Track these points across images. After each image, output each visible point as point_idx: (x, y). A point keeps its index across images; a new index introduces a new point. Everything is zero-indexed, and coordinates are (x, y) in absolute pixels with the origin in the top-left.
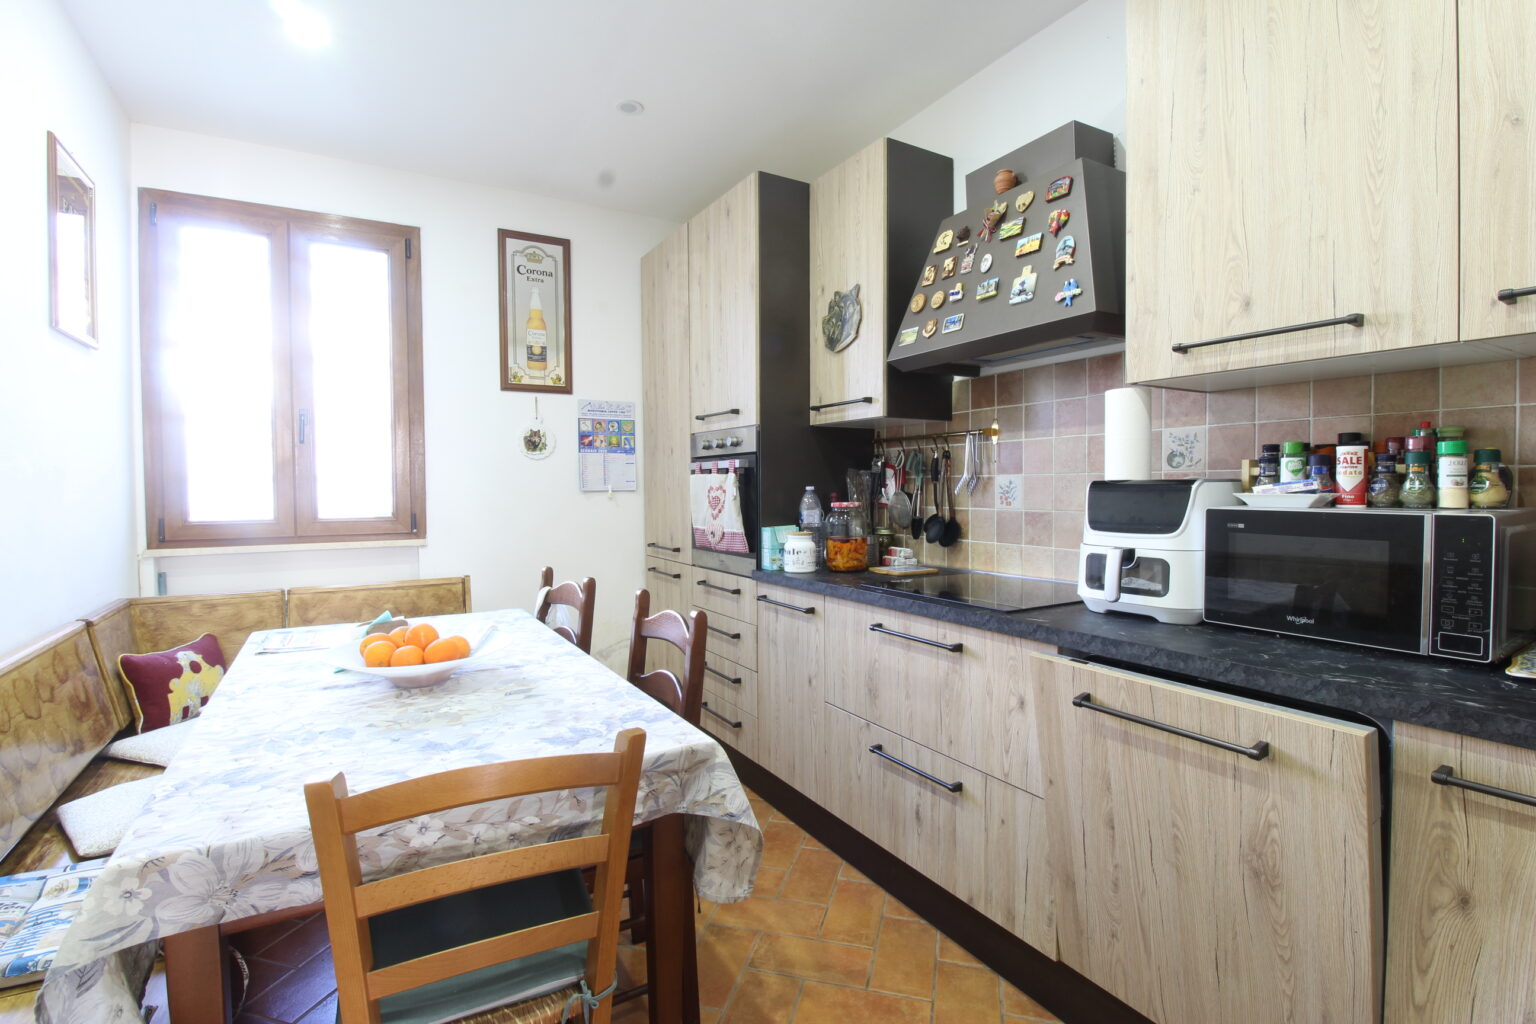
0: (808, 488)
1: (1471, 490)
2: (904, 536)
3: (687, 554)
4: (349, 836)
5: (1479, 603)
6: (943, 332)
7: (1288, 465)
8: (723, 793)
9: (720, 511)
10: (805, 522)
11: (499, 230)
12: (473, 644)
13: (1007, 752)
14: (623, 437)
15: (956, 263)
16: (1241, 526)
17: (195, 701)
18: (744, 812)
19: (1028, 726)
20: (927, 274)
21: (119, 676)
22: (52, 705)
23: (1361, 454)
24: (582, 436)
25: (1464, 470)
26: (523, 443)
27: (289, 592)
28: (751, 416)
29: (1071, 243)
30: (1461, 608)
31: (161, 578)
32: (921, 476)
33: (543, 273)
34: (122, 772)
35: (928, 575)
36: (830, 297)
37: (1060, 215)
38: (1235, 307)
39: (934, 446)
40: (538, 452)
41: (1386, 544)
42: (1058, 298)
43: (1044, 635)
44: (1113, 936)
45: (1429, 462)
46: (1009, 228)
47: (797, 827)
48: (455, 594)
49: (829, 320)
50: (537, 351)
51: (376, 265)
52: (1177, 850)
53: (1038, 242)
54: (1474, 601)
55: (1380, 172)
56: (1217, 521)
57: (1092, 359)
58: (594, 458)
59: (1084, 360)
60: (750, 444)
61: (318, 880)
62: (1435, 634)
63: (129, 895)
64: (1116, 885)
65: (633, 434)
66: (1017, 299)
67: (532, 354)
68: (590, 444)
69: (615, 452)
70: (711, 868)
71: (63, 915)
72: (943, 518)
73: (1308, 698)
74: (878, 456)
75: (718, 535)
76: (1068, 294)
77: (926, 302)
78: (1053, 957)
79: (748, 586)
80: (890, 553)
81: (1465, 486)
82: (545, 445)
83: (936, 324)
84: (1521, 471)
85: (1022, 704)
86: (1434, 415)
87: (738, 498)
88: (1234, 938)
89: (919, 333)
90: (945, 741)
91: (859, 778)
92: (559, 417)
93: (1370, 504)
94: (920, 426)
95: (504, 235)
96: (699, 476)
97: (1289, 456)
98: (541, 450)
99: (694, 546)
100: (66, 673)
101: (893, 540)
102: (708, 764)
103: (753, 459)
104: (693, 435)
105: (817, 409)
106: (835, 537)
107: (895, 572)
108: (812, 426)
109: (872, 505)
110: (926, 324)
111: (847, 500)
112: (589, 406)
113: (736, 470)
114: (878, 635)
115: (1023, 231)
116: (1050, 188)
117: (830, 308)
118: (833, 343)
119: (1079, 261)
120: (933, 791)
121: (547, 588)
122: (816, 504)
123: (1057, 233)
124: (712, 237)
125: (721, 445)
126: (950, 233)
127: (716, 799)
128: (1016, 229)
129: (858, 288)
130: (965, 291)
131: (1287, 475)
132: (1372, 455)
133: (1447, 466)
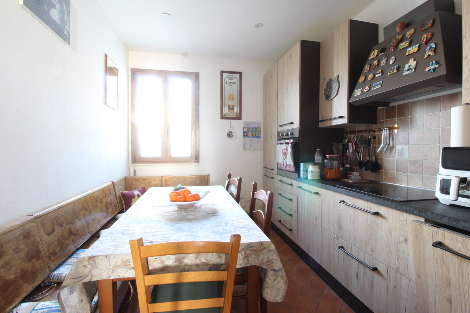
0: (317, 149)
2: (356, 168)
3: (276, 171)
6: (373, 89)
8: (273, 261)
9: (286, 157)
10: (316, 162)
12: (201, 196)
13: (398, 259)
14: (257, 133)
15: (379, 62)
18: (280, 270)
19: (409, 250)
20: (366, 68)
21: (120, 197)
22: (101, 204)
24: (244, 133)
26: (226, 135)
27: (163, 177)
28: (297, 125)
29: (434, 46)
31: (135, 171)
32: (363, 145)
33: (233, 83)
35: (365, 183)
37: (428, 36)
39: (369, 134)
40: (231, 138)
42: (427, 70)
43: (418, 213)
46: (404, 45)
47: (311, 269)
48: (205, 180)
49: (327, 89)
50: (231, 107)
53: (417, 48)
57: (443, 96)
58: (248, 140)
59: (440, 96)
60: (297, 134)
63: (85, 266)
65: (260, 132)
66: (407, 73)
67: (230, 108)
68: (247, 135)
69: (254, 138)
70: (267, 288)
72: (372, 161)
74: (346, 138)
75: (285, 165)
76: (432, 67)
77: (366, 78)
79: (295, 183)
80: (350, 174)
82: (233, 136)
83: (369, 86)
85: (406, 240)
87: (292, 153)
89: (362, 90)
90: (370, 249)
91: (334, 257)
92: (238, 127)
94: (364, 127)
95: (222, 72)
96: (280, 145)
98: (232, 137)
99: (278, 169)
100: (106, 195)
101: (351, 169)
102: (267, 249)
103: (298, 139)
104: (278, 132)
105: (322, 121)
106: (327, 167)
107: (351, 182)
108: (320, 128)
109: (343, 156)
110: (366, 87)
111: (333, 154)
112: (246, 123)
113: (291, 143)
114: (342, 205)
115: (410, 45)
116: (423, 25)
117: (327, 85)
118: (328, 97)
119: (437, 54)
120: (364, 269)
121: (229, 180)
122: (321, 156)
123: (427, 43)
124: (285, 65)
125: (287, 135)
126: (376, 51)
127: (270, 263)
128: (407, 45)
129: (338, 76)
130: (382, 72)
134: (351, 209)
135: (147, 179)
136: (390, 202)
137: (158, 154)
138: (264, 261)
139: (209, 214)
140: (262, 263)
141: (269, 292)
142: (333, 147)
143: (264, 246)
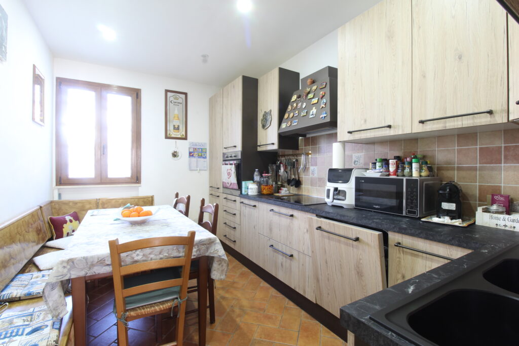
0: (256, 170)
1: (420, 172)
2: (286, 184)
3: (221, 190)
4: (119, 254)
6: (293, 125)
7: (378, 164)
8: (218, 250)
9: (230, 176)
10: (255, 180)
11: (165, 90)
12: (153, 213)
13: (304, 245)
14: (203, 153)
15: (297, 105)
16: (363, 181)
17: (70, 231)
18: (224, 255)
19: (307, 236)
20: (289, 108)
21: (49, 223)
22: (32, 229)
23: (395, 162)
24: (190, 153)
25: (418, 167)
26: (171, 155)
27: (99, 199)
28: (239, 148)
29: (325, 101)
30: (412, 203)
31: (60, 195)
32: (290, 166)
33: (179, 103)
34: (50, 250)
35: (292, 196)
36: (263, 113)
37: (323, 93)
38: (363, 122)
39: (294, 158)
40: (176, 158)
41: (395, 186)
42: (321, 117)
43: (312, 211)
44: (328, 294)
45: (410, 164)
46: (311, 96)
47: (250, 271)
48: (149, 201)
49: (263, 120)
50: (176, 127)
51: (128, 100)
53: (317, 100)
54: (415, 201)
55: (395, 88)
56: (358, 179)
58: (193, 159)
60: (240, 157)
61: (111, 266)
62: (406, 210)
63: (64, 267)
64: (328, 279)
65: (206, 152)
66: (311, 117)
68: (193, 155)
69: (200, 158)
70: (214, 271)
71: (39, 283)
72: (296, 179)
73: (370, 226)
74: (279, 161)
75: (230, 184)
76: (323, 116)
77: (289, 116)
78: (315, 302)
79: (238, 199)
80: (281, 190)
82: (178, 156)
83: (291, 122)
84: (437, 167)
86: (417, 152)
87: (235, 173)
88: (354, 291)
89: (286, 125)
90: (289, 243)
91: (267, 255)
92: (183, 147)
93: (398, 176)
94: (290, 152)
95: (167, 91)
96: (225, 166)
97: (379, 162)
99: (223, 187)
100: (35, 221)
101: (282, 186)
102: (214, 242)
103: (240, 160)
104: (223, 153)
105: (259, 146)
106: (263, 184)
107: (281, 195)
108: (259, 151)
109: (276, 175)
110: (288, 122)
111: (268, 173)
112: (192, 144)
113: (235, 164)
114: (272, 212)
115: (314, 97)
116: (321, 85)
117: (263, 116)
118: (264, 126)
119: (327, 107)
120: (286, 257)
121: (176, 199)
122: (259, 175)
123: (322, 98)
124: (229, 94)
125: (231, 156)
126: (296, 96)
127: (216, 252)
129: (271, 111)
130: (298, 113)
131: (377, 168)
132: (398, 162)
133: (415, 165)
134: (277, 215)
135: (80, 203)
136: (299, 206)
137: (90, 174)
141: (216, 273)
142: (269, 167)
143: (211, 241)
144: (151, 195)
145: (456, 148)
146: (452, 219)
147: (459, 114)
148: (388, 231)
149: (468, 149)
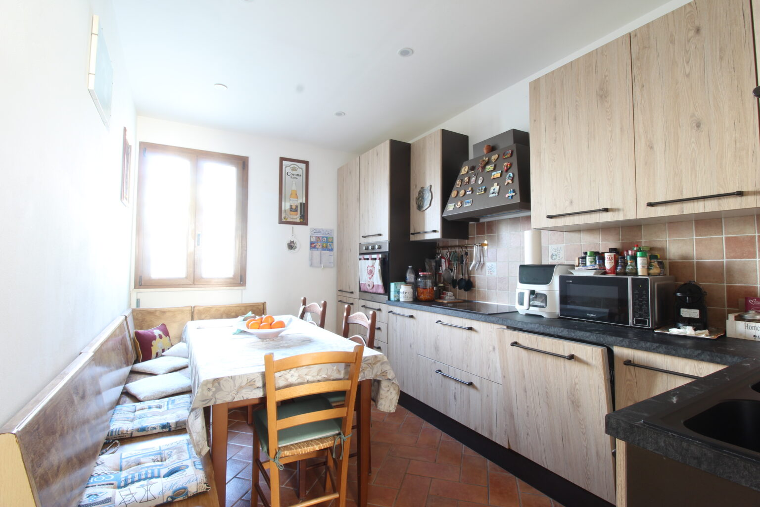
0: (410, 267)
1: (649, 269)
2: (450, 287)
3: (357, 294)
5: (646, 308)
6: (465, 206)
7: (588, 259)
8: (386, 372)
9: (372, 276)
10: (408, 280)
11: (280, 157)
13: (489, 368)
15: (469, 179)
16: (571, 281)
17: (160, 351)
18: (394, 379)
19: (496, 358)
20: (458, 182)
21: (134, 339)
23: (613, 256)
24: (311, 243)
25: (645, 262)
26: (287, 246)
27: (194, 307)
28: (386, 238)
29: (512, 175)
30: (641, 309)
31: (138, 301)
32: (456, 262)
33: (297, 175)
35: (459, 301)
36: (419, 189)
37: (507, 165)
38: (568, 203)
39: (461, 250)
40: (292, 250)
41: (617, 288)
42: (507, 196)
43: (501, 322)
44: (528, 434)
45: (634, 258)
46: (490, 168)
47: (405, 409)
48: (260, 309)
49: (418, 198)
50: (294, 207)
51: (231, 171)
52: (547, 397)
53: (500, 174)
54: (644, 307)
55: (612, 160)
56: (563, 279)
57: (522, 217)
58: (316, 253)
59: (519, 217)
60: (386, 248)
61: (261, 390)
62: (633, 319)
63: (209, 389)
64: (528, 414)
65: (333, 243)
66: (492, 195)
67: (292, 209)
68: (315, 247)
69: (325, 250)
72: (465, 280)
73: (587, 339)
74: (438, 254)
75: (371, 286)
76: (510, 195)
77: (458, 193)
78: (507, 447)
79: (384, 307)
80: (443, 294)
81: (646, 268)
82: (296, 247)
83: (461, 203)
84: (669, 262)
85: (494, 349)
86: (641, 242)
87: (381, 271)
88: (567, 428)
89: (455, 206)
90: (465, 367)
91: (431, 384)
92: (302, 235)
93: (617, 274)
94: (456, 242)
95: (282, 159)
96: (363, 261)
97: (589, 256)
98: (294, 249)
99: (360, 291)
101: (445, 289)
102: (382, 362)
103: (387, 254)
104: (360, 244)
105: (413, 234)
106: (421, 287)
107: (445, 302)
108: (411, 241)
109: (436, 274)
110: (457, 203)
111: (425, 272)
112: (315, 230)
114: (439, 325)
115: (495, 169)
116: (504, 154)
117: (419, 194)
118: (420, 207)
119: (514, 183)
120: (461, 386)
121: (304, 306)
122: (413, 273)
123: (507, 171)
124: (370, 164)
125: (373, 248)
126: (467, 167)
127: (384, 374)
128: (492, 168)
129: (431, 186)
130: (472, 190)
131: (588, 263)
132: (617, 256)
133: (640, 260)
134: (447, 328)
135: (169, 311)
136: (481, 316)
137: (180, 273)
138: (379, 374)
139: (304, 341)
140: (376, 375)
141: (384, 403)
142: (426, 263)
143: (378, 359)
144: (262, 301)
145: (694, 238)
146: (695, 330)
147: (700, 195)
148: (613, 345)
149: (711, 239)
